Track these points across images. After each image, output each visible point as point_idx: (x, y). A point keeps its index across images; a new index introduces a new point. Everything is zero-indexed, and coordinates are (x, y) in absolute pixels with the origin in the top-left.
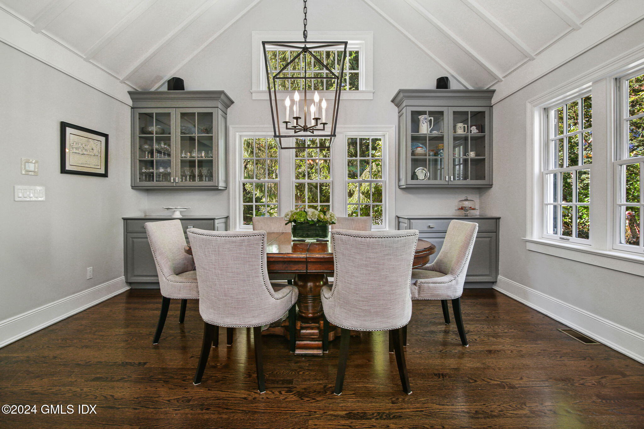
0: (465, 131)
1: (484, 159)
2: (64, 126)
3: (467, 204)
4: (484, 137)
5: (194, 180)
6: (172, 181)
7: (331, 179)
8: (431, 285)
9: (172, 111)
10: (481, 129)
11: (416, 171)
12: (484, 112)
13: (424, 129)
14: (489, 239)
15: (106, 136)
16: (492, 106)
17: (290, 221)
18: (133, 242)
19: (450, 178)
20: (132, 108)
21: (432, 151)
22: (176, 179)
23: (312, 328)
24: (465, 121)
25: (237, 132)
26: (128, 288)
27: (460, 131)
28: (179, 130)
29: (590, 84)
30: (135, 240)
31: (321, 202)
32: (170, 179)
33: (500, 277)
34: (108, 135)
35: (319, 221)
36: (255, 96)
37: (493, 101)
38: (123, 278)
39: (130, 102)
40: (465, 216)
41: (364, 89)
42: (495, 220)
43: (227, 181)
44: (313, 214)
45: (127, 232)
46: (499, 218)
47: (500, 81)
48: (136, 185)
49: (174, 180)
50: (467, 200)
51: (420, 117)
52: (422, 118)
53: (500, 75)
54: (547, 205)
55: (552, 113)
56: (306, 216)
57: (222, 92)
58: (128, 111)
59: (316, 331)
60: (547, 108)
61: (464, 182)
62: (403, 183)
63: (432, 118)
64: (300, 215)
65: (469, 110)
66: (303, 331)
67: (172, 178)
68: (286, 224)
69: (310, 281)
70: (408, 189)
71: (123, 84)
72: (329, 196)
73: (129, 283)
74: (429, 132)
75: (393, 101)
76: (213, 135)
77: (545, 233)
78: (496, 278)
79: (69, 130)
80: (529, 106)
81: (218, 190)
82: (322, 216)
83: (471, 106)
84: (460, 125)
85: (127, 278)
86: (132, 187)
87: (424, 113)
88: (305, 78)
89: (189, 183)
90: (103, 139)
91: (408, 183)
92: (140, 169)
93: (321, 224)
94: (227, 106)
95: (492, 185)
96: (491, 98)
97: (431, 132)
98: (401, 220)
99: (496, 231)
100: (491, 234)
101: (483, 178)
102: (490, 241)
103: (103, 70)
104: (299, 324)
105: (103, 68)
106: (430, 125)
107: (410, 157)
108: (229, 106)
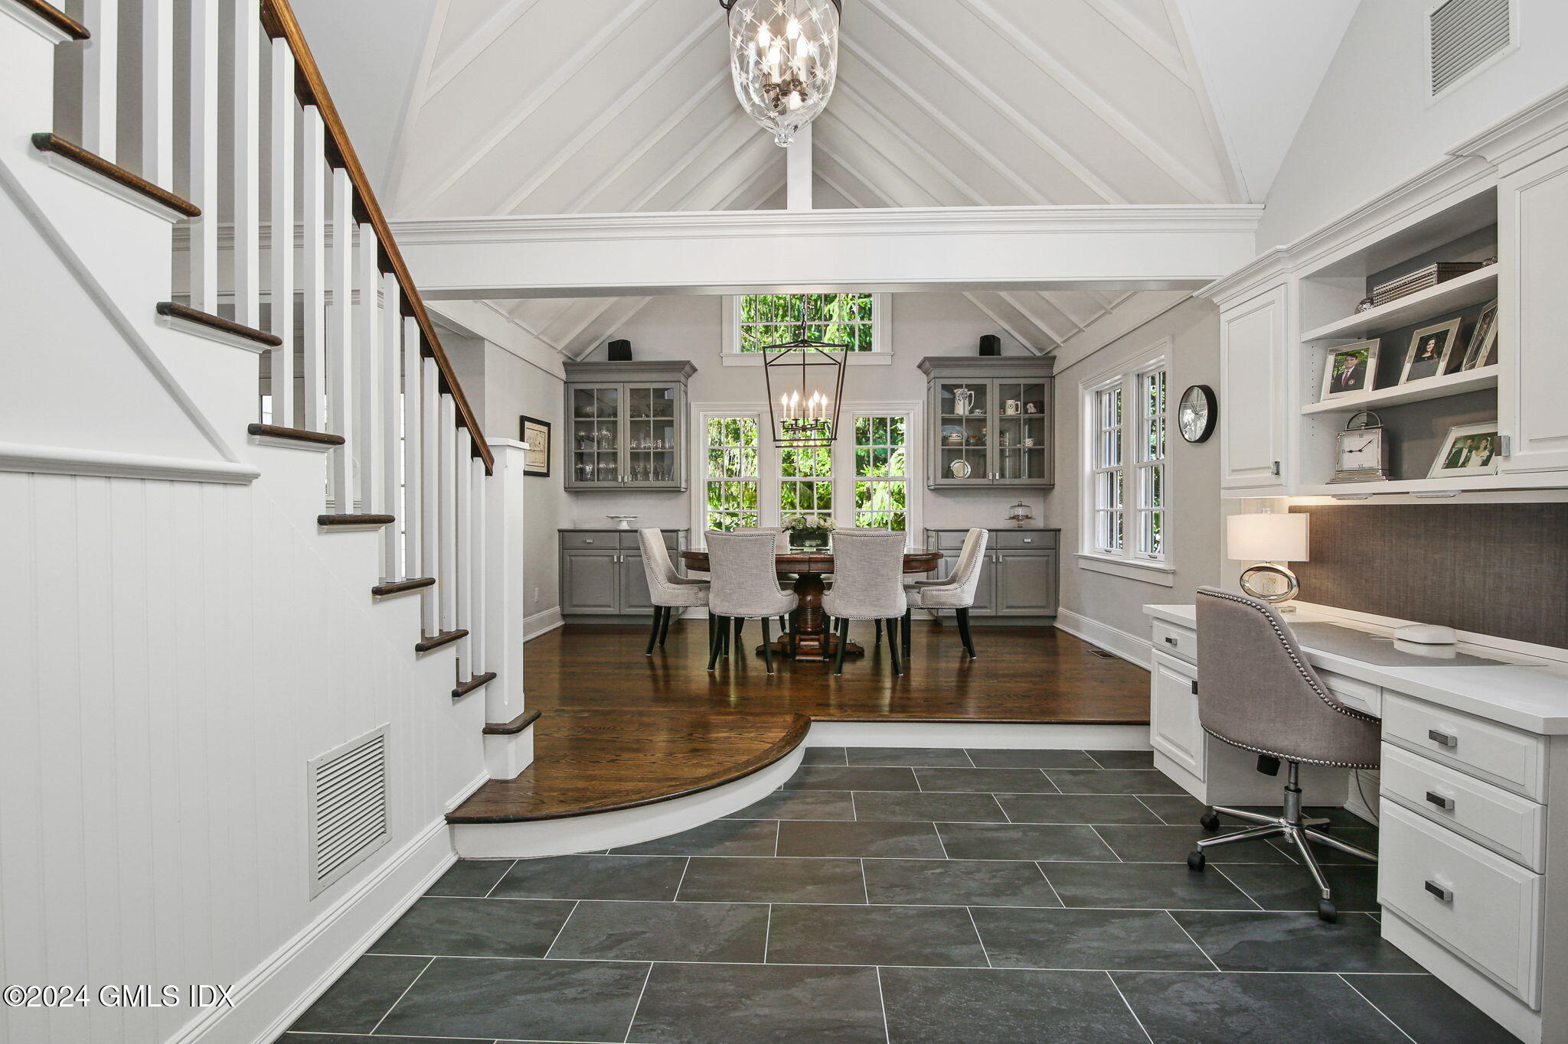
0: (1017, 410)
1: (1043, 449)
2: (523, 419)
3: (1020, 512)
4: (1043, 419)
5: (647, 478)
6: (620, 480)
7: (833, 477)
8: (934, 593)
9: (619, 386)
10: (1040, 408)
11: (951, 465)
12: (1043, 385)
13: (961, 408)
14: (1046, 558)
15: (548, 425)
16: (1054, 377)
17: (787, 529)
18: (571, 561)
19: (994, 476)
20: (565, 383)
21: (974, 437)
22: (625, 477)
23: (812, 640)
24: (1016, 397)
25: (701, 411)
26: (560, 623)
27: (1010, 411)
28: (628, 414)
29: (1119, 377)
30: (573, 558)
31: (819, 508)
32: (617, 478)
33: (1061, 609)
34: (550, 424)
35: (818, 528)
36: (726, 362)
37: (1055, 371)
38: (557, 608)
39: (563, 376)
40: (1019, 527)
41: (879, 351)
42: (1054, 533)
43: (688, 480)
44: (813, 520)
45: (564, 547)
46: (1059, 530)
47: (1058, 346)
48: (570, 486)
49: (623, 478)
50: (1020, 506)
51: (955, 391)
52: (958, 392)
53: (1058, 340)
54: (1098, 511)
55: (1105, 398)
56: (805, 524)
57: (688, 362)
58: (561, 387)
59: (817, 643)
60: (1101, 392)
61: (1017, 481)
62: (931, 482)
63: (973, 393)
64: (799, 521)
65: (1022, 381)
66: (802, 643)
67: (620, 477)
68: (783, 532)
69: (808, 594)
70: (938, 490)
71: (537, 340)
72: (830, 498)
73: (564, 616)
74: (967, 413)
75: (919, 367)
76: (675, 419)
77: (1097, 546)
78: (1056, 611)
79: (527, 424)
80: (1081, 387)
81: (680, 491)
82: (822, 522)
83: (1024, 377)
84: (1010, 402)
85: (562, 609)
86: (565, 488)
87: (960, 386)
88: (804, 365)
89: (641, 483)
90: (545, 429)
91: (937, 483)
92: (576, 465)
93: (820, 532)
94: (688, 376)
95: (1054, 485)
96: (1051, 366)
97: (971, 411)
98: (930, 533)
99: (1055, 548)
100: (1047, 552)
101: (1042, 476)
102: (1047, 561)
103: (528, 332)
104: (798, 638)
105: (548, 342)
106: (970, 403)
107: (940, 447)
108: (690, 376)
